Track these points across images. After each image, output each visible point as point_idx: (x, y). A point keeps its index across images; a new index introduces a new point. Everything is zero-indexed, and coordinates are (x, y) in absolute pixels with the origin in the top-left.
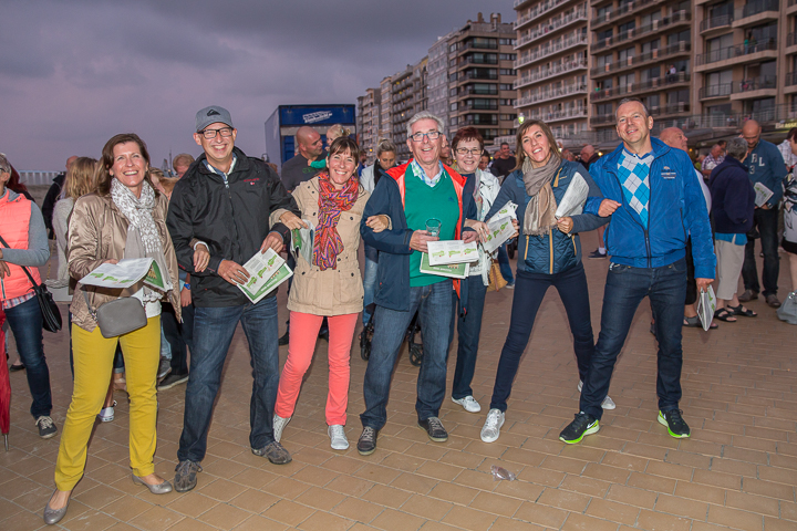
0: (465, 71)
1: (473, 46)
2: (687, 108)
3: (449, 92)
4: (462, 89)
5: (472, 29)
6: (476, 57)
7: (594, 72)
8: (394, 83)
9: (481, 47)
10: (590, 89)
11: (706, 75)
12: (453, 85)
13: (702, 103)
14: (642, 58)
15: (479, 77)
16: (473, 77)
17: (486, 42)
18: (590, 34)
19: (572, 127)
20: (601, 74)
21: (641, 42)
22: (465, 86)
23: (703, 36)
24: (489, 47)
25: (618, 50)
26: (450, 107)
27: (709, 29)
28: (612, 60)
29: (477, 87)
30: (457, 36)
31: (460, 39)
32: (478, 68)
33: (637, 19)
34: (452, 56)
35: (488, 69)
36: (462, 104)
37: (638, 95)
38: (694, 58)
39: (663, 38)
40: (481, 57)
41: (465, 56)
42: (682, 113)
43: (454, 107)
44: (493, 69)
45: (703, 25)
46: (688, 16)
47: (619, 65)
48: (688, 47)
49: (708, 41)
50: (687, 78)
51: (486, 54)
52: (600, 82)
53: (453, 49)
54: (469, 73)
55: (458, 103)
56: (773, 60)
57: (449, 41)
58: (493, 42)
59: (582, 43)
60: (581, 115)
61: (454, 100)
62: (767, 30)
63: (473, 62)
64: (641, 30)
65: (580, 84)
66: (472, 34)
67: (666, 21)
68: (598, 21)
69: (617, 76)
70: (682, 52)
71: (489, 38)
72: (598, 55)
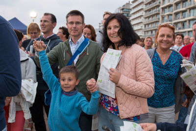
9: (126, 12)
10: (143, 28)
17: (128, 10)
18: (144, 12)
20: (145, 23)
21: (153, 16)
23: (162, 16)
25: (149, 17)
28: (147, 19)
31: (121, 9)
38: (160, 22)
39: (156, 16)
45: (162, 13)
46: (159, 11)
48: (159, 19)
49: (163, 17)
52: (145, 25)
59: (143, 14)
67: (156, 11)
69: (148, 24)
70: (157, 20)
72: (145, 18)
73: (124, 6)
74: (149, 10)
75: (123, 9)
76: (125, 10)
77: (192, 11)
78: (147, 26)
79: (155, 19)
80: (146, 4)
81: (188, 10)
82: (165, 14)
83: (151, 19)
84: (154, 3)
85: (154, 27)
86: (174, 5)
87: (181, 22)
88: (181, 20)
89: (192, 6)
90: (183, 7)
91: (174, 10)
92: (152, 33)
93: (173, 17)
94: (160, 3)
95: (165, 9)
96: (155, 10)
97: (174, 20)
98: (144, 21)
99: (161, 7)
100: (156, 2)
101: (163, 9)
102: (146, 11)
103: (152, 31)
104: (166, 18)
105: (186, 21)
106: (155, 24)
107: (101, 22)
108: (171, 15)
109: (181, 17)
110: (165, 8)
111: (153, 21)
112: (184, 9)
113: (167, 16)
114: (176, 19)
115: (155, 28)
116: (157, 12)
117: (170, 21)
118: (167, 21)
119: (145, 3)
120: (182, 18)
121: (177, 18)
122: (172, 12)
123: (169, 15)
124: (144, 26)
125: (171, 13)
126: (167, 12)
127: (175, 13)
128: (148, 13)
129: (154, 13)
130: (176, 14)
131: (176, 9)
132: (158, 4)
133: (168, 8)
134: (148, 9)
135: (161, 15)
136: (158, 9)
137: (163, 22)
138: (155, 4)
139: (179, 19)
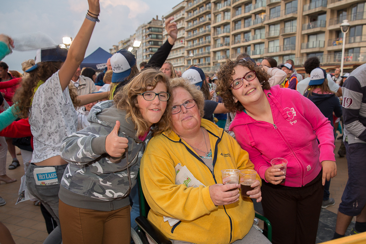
0: (149, 42)
1: (151, 31)
2: (209, 64)
3: (143, 50)
4: (148, 50)
5: (152, 24)
6: (153, 36)
7: (187, 48)
8: (123, 44)
9: (155, 32)
10: (186, 54)
11: (215, 52)
12: (144, 48)
13: (214, 62)
14: (199, 44)
15: (154, 45)
16: (152, 45)
17: (157, 30)
18: (186, 33)
19: (180, 69)
20: (189, 48)
21: (199, 38)
22: (149, 48)
23: (214, 38)
24: (158, 32)
25: (193, 40)
26: (143, 57)
27: (216, 36)
28: (191, 43)
29: (153, 49)
30: (145, 26)
31: (147, 27)
32: (154, 41)
33: (198, 29)
34: (144, 35)
35: (158, 41)
36: (148, 56)
37: (198, 58)
38: (212, 47)
39: (204, 38)
40: (155, 36)
41: (149, 35)
42: (207, 66)
43: (145, 57)
44: (160, 41)
45: (214, 35)
46: (210, 31)
47: (193, 46)
48: (210, 42)
49: (215, 40)
50: (209, 53)
51: (157, 35)
52: (188, 52)
53: (144, 31)
54: (150, 43)
55: (146, 56)
56: (229, 49)
57: (142, 27)
58: (161, 30)
59: (183, 36)
60: (183, 64)
61: (144, 54)
62: (228, 38)
63: (152, 38)
64: (199, 33)
65: (182, 52)
66: (151, 26)
67: (205, 31)
68: (188, 27)
69: (193, 50)
70: (207, 44)
71: (158, 28)
72: (188, 41)
73: (151, 22)
74: (194, 30)
75: (149, 28)
76: (153, 29)
77: (258, 32)
78: (191, 52)
79: (202, 42)
80: (188, 22)
81: (253, 31)
82: (219, 36)
83: (196, 42)
84: (201, 20)
85: (202, 54)
86: (231, 23)
87: (243, 47)
88: (242, 44)
89: (259, 25)
90: (244, 27)
91: (232, 31)
92: (199, 62)
93: (230, 40)
94: (210, 19)
95: (219, 29)
96: (203, 29)
97: (232, 44)
98: (186, 46)
99: (212, 25)
100: (203, 19)
101: (215, 28)
102: (188, 31)
103: (199, 59)
104: (220, 41)
105: (249, 45)
106: (203, 49)
107: (113, 48)
108: (228, 37)
109: (242, 40)
110: (219, 26)
111: (201, 45)
112: (247, 29)
113: (222, 38)
114: (235, 43)
115: (204, 56)
116: (207, 33)
117: (226, 45)
118: (222, 46)
119: (186, 20)
120: (243, 42)
121: (236, 41)
122: (230, 32)
123: (224, 37)
124: (186, 52)
125: (228, 34)
126: (222, 33)
127: (233, 35)
128: (192, 33)
129: (201, 34)
130: (235, 35)
131: (235, 29)
132: (207, 21)
133: (222, 28)
134: (192, 28)
135: (212, 36)
136: (207, 29)
137: (215, 46)
138: (204, 21)
139: (239, 42)
